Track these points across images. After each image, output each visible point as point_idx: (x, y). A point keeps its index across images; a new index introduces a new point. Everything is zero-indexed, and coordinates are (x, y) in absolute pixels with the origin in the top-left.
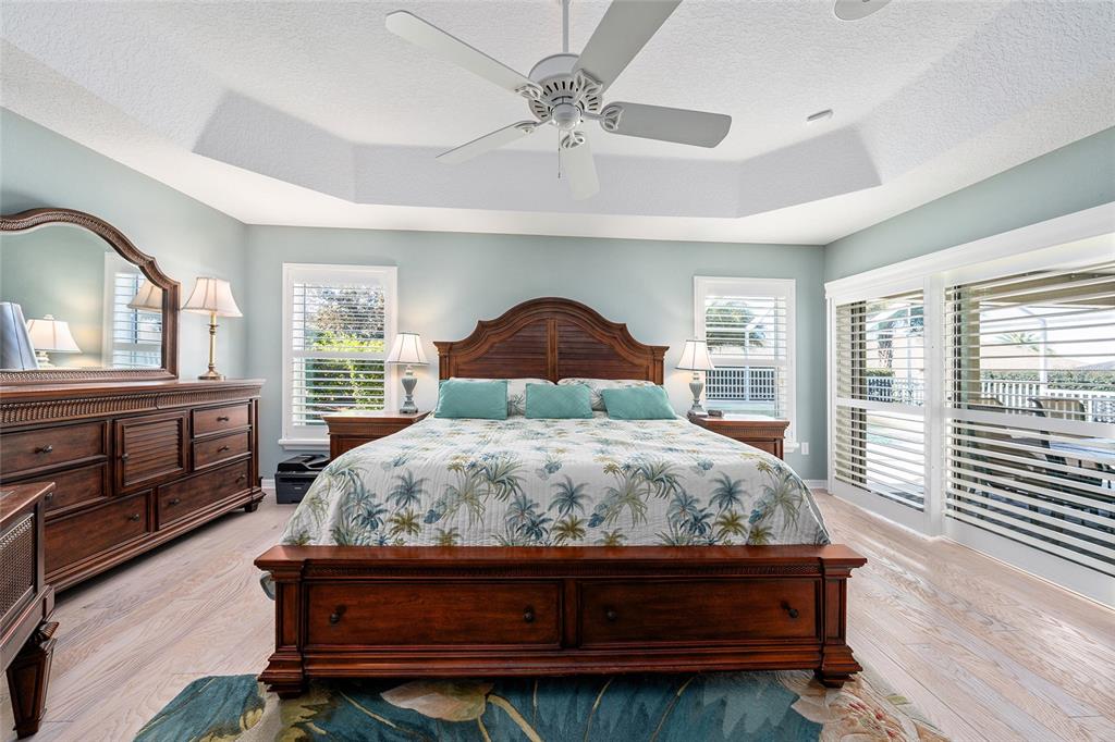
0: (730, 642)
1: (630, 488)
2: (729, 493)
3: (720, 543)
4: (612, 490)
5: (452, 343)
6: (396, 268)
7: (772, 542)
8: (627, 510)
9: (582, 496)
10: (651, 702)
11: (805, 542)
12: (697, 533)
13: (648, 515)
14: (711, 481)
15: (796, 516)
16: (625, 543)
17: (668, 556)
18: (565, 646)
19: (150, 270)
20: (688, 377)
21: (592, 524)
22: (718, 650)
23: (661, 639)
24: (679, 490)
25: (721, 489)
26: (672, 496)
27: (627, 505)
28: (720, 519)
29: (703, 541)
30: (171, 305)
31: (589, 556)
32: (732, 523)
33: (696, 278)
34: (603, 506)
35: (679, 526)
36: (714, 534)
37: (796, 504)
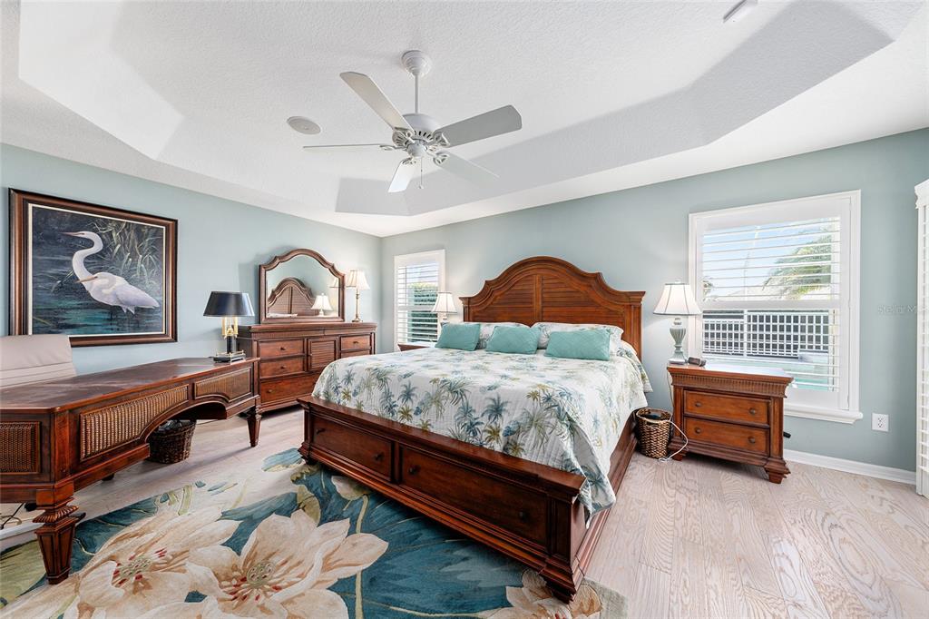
0: (480, 520)
1: (438, 394)
2: (497, 410)
3: (487, 447)
4: (428, 394)
5: (469, 298)
6: (443, 250)
7: (523, 457)
8: (434, 408)
9: (413, 395)
10: (426, 535)
11: (550, 464)
12: (471, 435)
13: (445, 413)
14: (486, 399)
15: (545, 440)
16: (432, 430)
17: (454, 446)
18: (393, 481)
19: (334, 271)
20: (669, 323)
21: (416, 414)
22: (468, 521)
23: (438, 499)
24: (465, 401)
25: (492, 406)
26: (460, 404)
27: (434, 405)
28: (488, 428)
29: (476, 442)
30: (342, 286)
31: (414, 433)
32: (494, 433)
33: (690, 215)
34: (422, 403)
35: (460, 426)
36: (484, 438)
37: (548, 430)
